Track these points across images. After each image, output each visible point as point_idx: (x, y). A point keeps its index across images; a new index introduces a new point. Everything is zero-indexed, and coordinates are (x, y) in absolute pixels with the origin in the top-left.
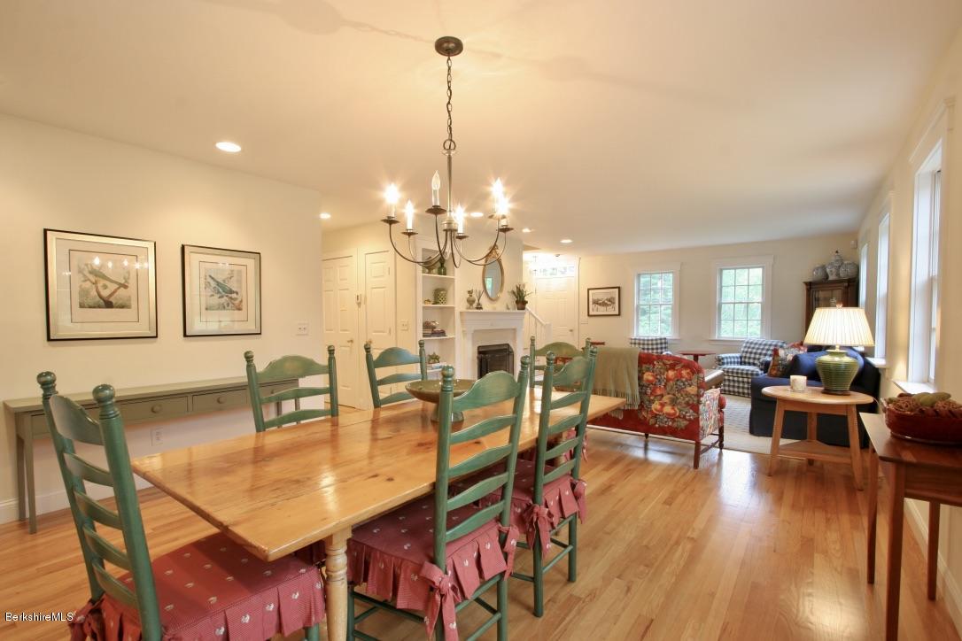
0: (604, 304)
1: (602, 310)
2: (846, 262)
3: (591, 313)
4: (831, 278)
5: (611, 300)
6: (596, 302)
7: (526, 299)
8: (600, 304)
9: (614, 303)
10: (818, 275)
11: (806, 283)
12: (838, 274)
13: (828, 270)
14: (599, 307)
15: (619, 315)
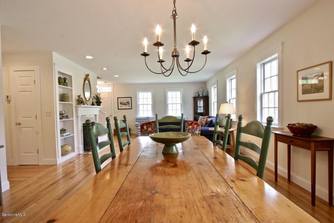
0: (125, 104)
1: (124, 107)
2: (205, 91)
3: (119, 108)
4: (201, 96)
5: (128, 103)
6: (121, 103)
7: (101, 101)
8: (123, 104)
9: (129, 104)
10: (197, 95)
11: (194, 97)
12: (203, 95)
13: (200, 93)
14: (123, 105)
15: (131, 109)
